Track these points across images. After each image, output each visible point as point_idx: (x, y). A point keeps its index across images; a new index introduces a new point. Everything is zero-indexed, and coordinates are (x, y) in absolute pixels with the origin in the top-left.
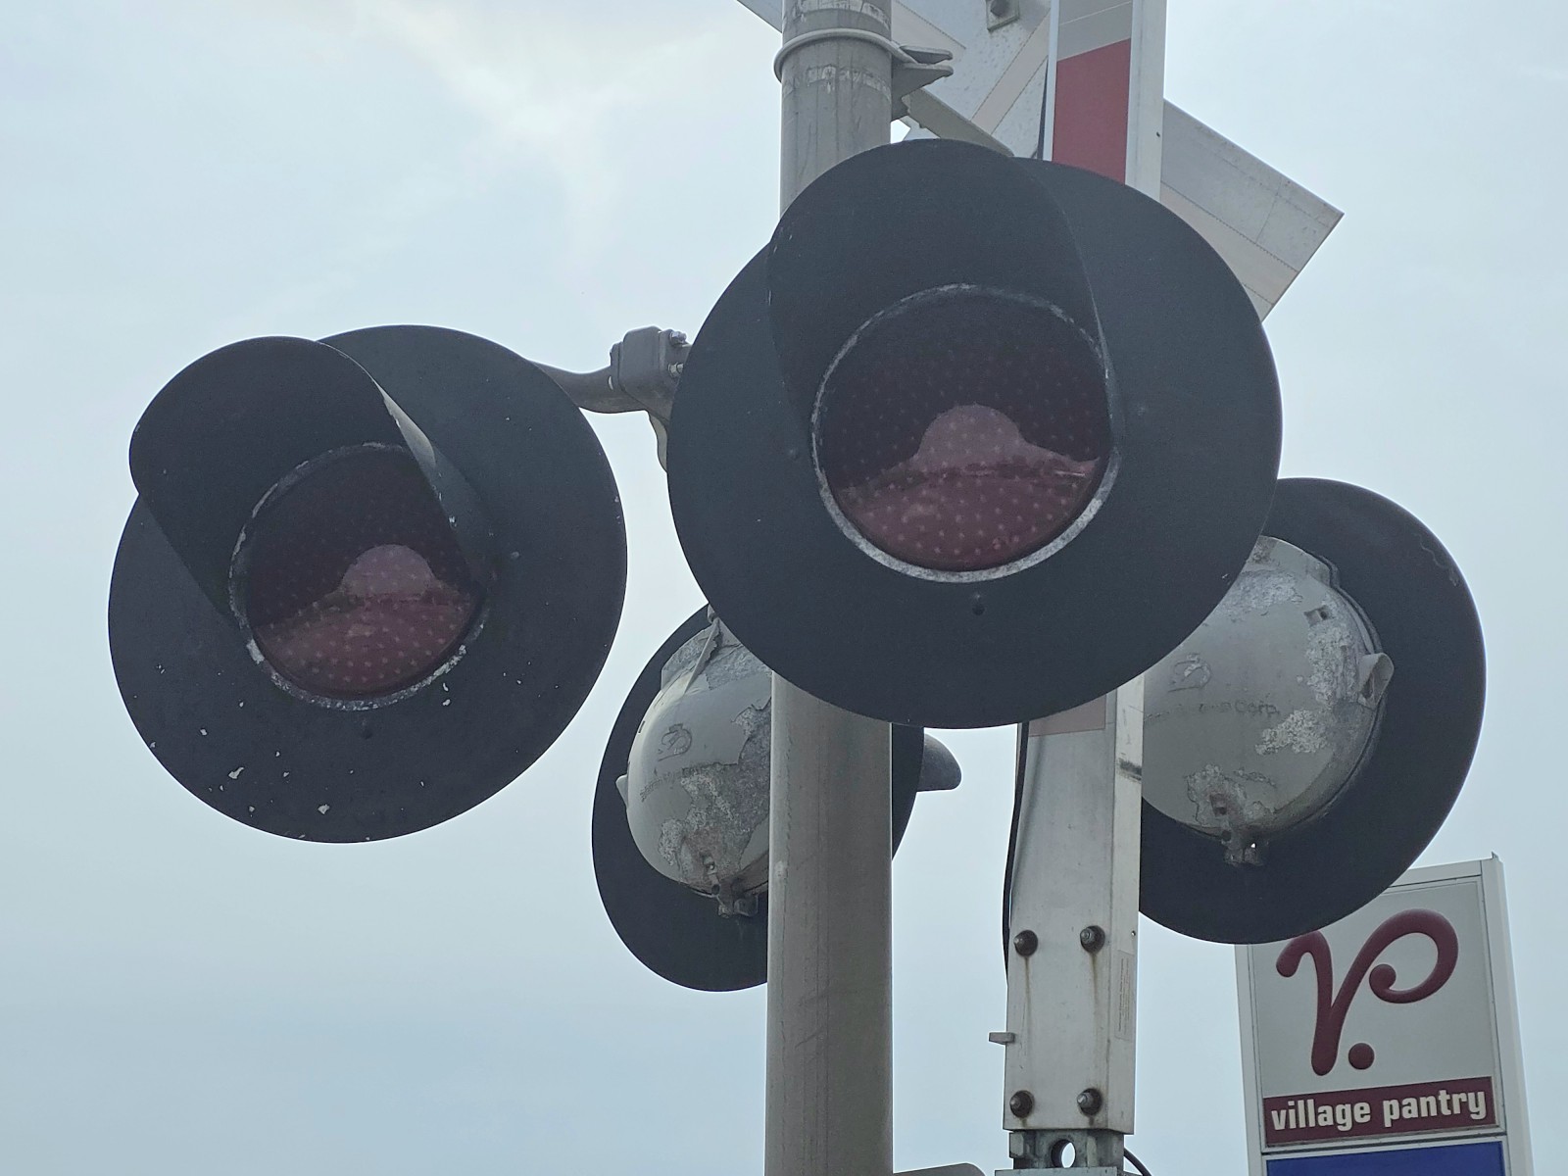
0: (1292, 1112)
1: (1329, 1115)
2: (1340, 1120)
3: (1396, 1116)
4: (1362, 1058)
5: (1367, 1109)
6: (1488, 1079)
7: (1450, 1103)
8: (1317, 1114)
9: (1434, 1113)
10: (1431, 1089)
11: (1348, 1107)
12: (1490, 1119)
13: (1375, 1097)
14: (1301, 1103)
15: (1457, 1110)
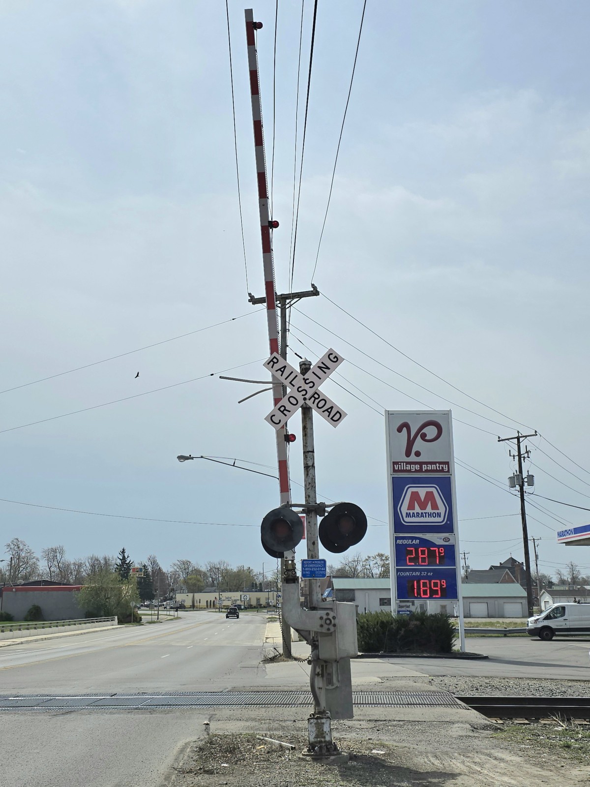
0: (400, 466)
1: (409, 467)
2: (412, 468)
3: (426, 469)
4: (418, 454)
5: (419, 466)
6: (449, 462)
7: (439, 467)
8: (406, 467)
9: (435, 469)
10: (435, 463)
11: (414, 466)
12: (448, 471)
13: (421, 464)
14: (402, 464)
15: (441, 469)
